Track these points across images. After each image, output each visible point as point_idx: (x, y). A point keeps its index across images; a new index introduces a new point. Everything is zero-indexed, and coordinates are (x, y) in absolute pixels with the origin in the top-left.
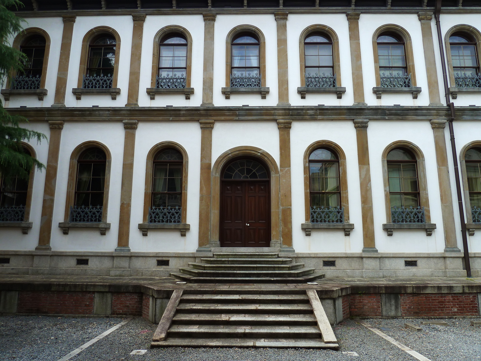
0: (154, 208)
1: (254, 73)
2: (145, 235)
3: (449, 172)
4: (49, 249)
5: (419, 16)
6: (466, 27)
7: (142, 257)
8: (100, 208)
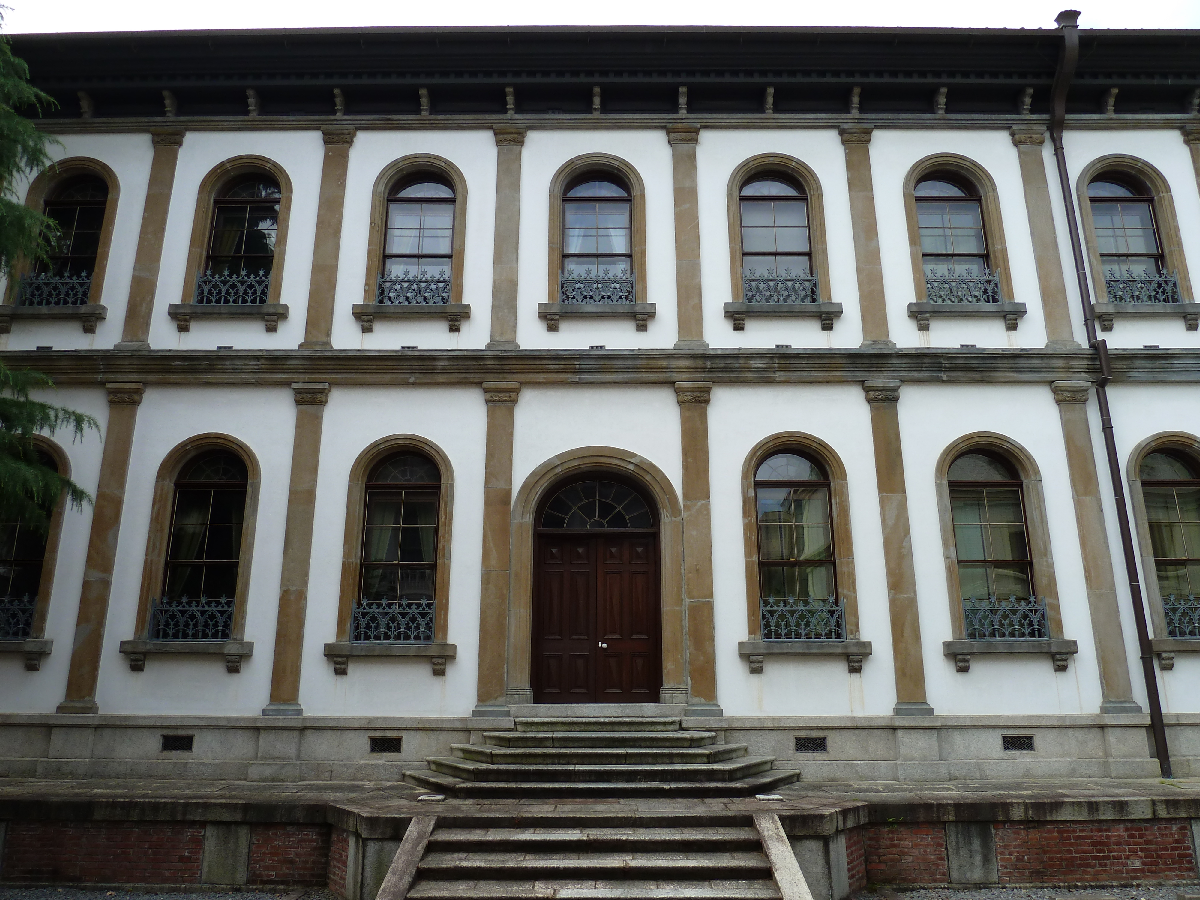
0: (365, 602)
1: (619, 269)
2: (341, 672)
3: (1102, 510)
4: (93, 709)
5: (1013, 134)
6: (1126, 160)
7: (333, 729)
8: (229, 604)
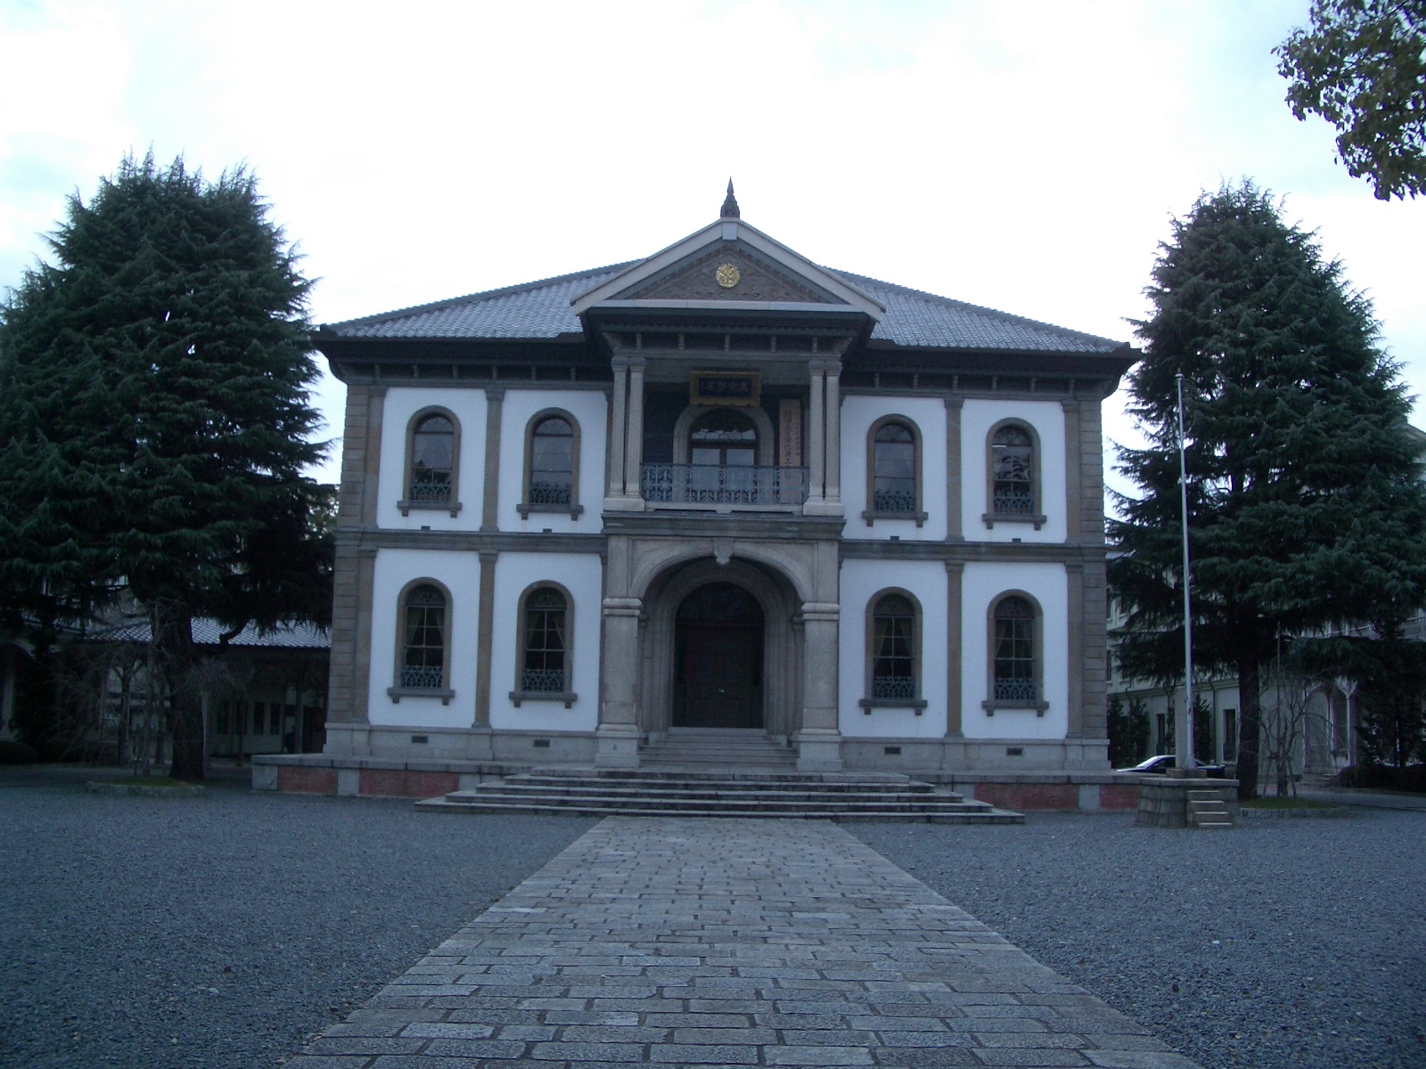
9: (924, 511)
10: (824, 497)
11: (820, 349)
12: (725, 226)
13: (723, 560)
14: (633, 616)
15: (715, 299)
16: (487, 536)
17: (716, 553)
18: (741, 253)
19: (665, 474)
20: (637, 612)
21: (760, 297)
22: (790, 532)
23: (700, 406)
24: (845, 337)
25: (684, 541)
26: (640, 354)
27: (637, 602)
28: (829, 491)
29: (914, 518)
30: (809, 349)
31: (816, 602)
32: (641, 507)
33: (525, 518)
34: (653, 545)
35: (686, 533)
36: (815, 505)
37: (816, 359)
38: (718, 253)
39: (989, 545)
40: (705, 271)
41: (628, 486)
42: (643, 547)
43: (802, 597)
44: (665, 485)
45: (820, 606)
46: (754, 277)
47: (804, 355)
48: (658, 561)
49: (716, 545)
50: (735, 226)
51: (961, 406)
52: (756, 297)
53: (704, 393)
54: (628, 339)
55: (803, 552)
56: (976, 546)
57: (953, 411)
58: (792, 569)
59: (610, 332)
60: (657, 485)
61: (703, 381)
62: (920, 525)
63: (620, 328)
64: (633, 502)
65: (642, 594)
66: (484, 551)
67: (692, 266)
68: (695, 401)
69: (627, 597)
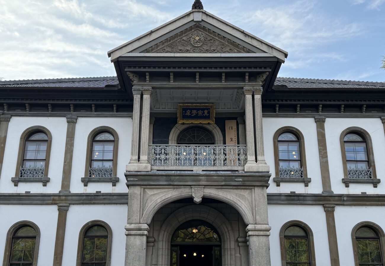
9: (309, 177)
10: (256, 161)
11: (250, 80)
12: (195, 14)
13: (198, 199)
14: (143, 235)
15: (190, 53)
16: (63, 196)
17: (193, 195)
18: (204, 28)
19: (163, 151)
20: (146, 232)
21: (216, 51)
22: (238, 181)
23: (183, 124)
24: (265, 72)
25: (174, 188)
26: (148, 85)
27: (146, 226)
28: (259, 158)
29: (303, 181)
30: (244, 80)
31: (256, 224)
32: (149, 169)
33: (86, 185)
34: (156, 191)
35: (176, 183)
36: (251, 166)
37: (247, 86)
38: (191, 28)
39: (348, 196)
40: (184, 38)
41: (141, 157)
42: (150, 192)
43: (246, 221)
44: (163, 157)
45: (258, 227)
46: (212, 41)
47: (241, 84)
48: (159, 201)
49: (193, 190)
50: (201, 13)
51: (324, 122)
52: (214, 51)
53: (185, 117)
54: (141, 76)
55: (245, 193)
56: (341, 196)
57: (320, 124)
58: (239, 204)
59: (132, 72)
60: (158, 157)
61: (185, 110)
62: (306, 186)
63: (137, 70)
64: (144, 166)
65: (149, 222)
66: (61, 205)
67: (176, 35)
68: (180, 122)
69: (140, 223)
